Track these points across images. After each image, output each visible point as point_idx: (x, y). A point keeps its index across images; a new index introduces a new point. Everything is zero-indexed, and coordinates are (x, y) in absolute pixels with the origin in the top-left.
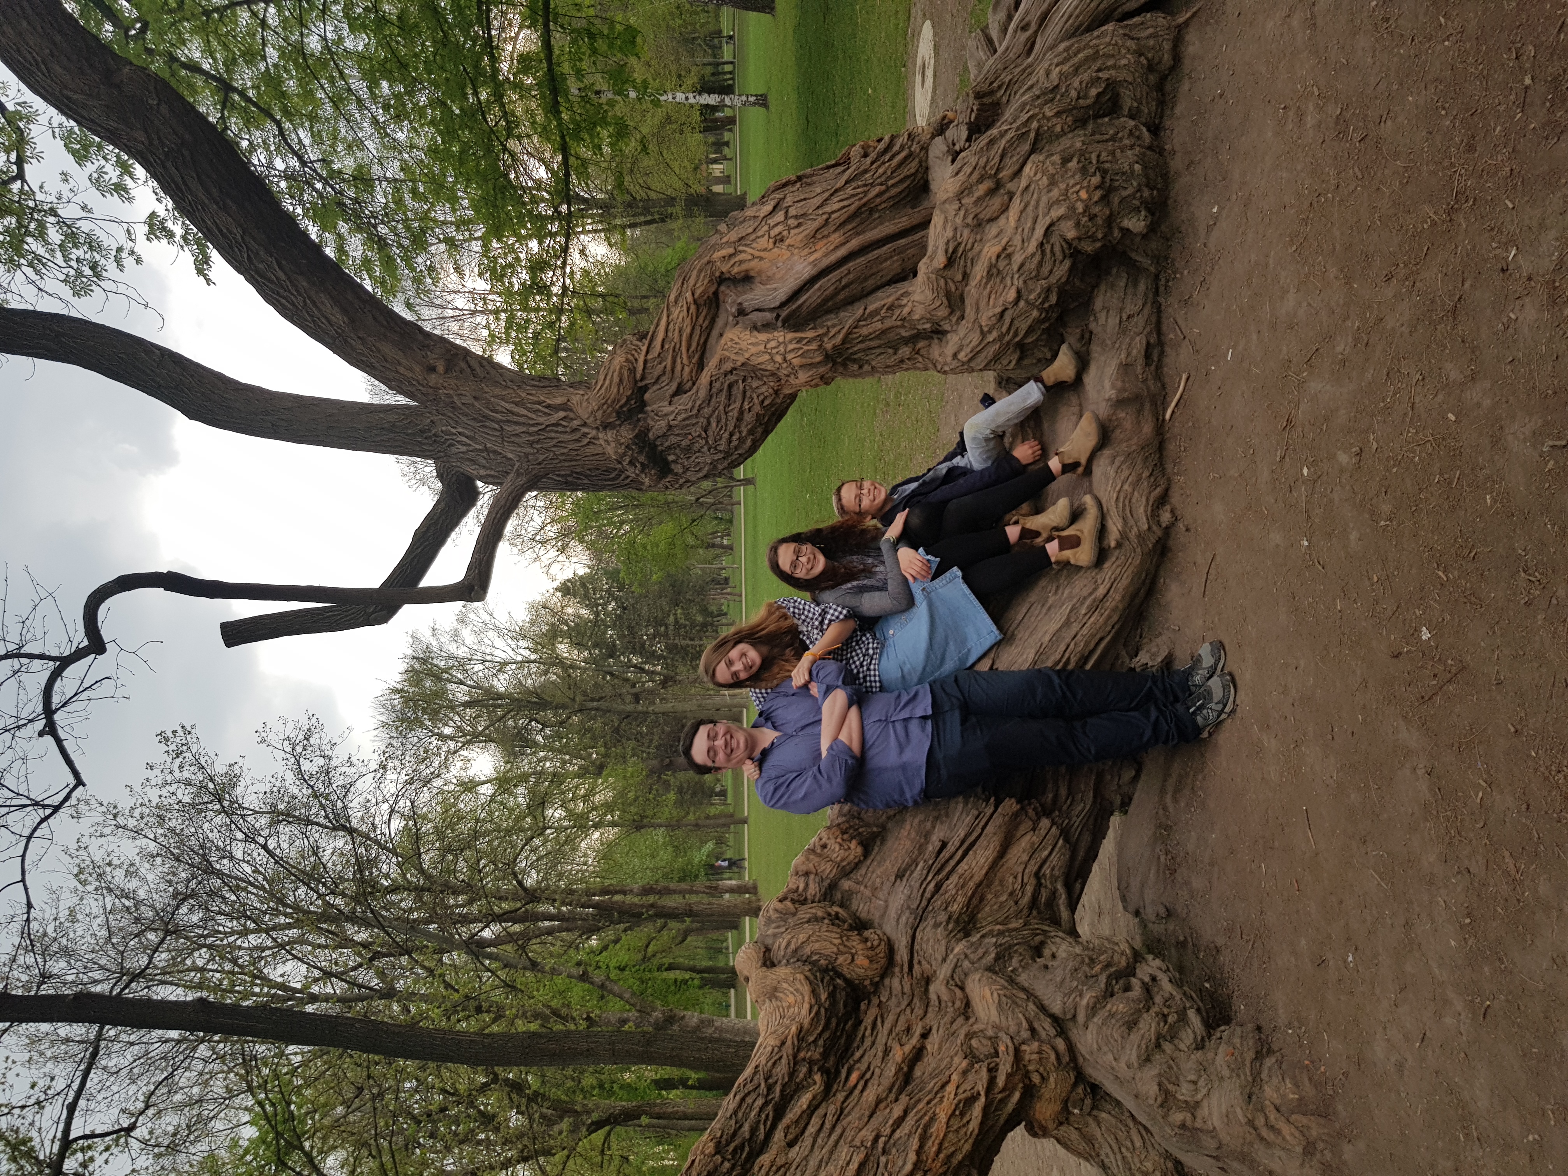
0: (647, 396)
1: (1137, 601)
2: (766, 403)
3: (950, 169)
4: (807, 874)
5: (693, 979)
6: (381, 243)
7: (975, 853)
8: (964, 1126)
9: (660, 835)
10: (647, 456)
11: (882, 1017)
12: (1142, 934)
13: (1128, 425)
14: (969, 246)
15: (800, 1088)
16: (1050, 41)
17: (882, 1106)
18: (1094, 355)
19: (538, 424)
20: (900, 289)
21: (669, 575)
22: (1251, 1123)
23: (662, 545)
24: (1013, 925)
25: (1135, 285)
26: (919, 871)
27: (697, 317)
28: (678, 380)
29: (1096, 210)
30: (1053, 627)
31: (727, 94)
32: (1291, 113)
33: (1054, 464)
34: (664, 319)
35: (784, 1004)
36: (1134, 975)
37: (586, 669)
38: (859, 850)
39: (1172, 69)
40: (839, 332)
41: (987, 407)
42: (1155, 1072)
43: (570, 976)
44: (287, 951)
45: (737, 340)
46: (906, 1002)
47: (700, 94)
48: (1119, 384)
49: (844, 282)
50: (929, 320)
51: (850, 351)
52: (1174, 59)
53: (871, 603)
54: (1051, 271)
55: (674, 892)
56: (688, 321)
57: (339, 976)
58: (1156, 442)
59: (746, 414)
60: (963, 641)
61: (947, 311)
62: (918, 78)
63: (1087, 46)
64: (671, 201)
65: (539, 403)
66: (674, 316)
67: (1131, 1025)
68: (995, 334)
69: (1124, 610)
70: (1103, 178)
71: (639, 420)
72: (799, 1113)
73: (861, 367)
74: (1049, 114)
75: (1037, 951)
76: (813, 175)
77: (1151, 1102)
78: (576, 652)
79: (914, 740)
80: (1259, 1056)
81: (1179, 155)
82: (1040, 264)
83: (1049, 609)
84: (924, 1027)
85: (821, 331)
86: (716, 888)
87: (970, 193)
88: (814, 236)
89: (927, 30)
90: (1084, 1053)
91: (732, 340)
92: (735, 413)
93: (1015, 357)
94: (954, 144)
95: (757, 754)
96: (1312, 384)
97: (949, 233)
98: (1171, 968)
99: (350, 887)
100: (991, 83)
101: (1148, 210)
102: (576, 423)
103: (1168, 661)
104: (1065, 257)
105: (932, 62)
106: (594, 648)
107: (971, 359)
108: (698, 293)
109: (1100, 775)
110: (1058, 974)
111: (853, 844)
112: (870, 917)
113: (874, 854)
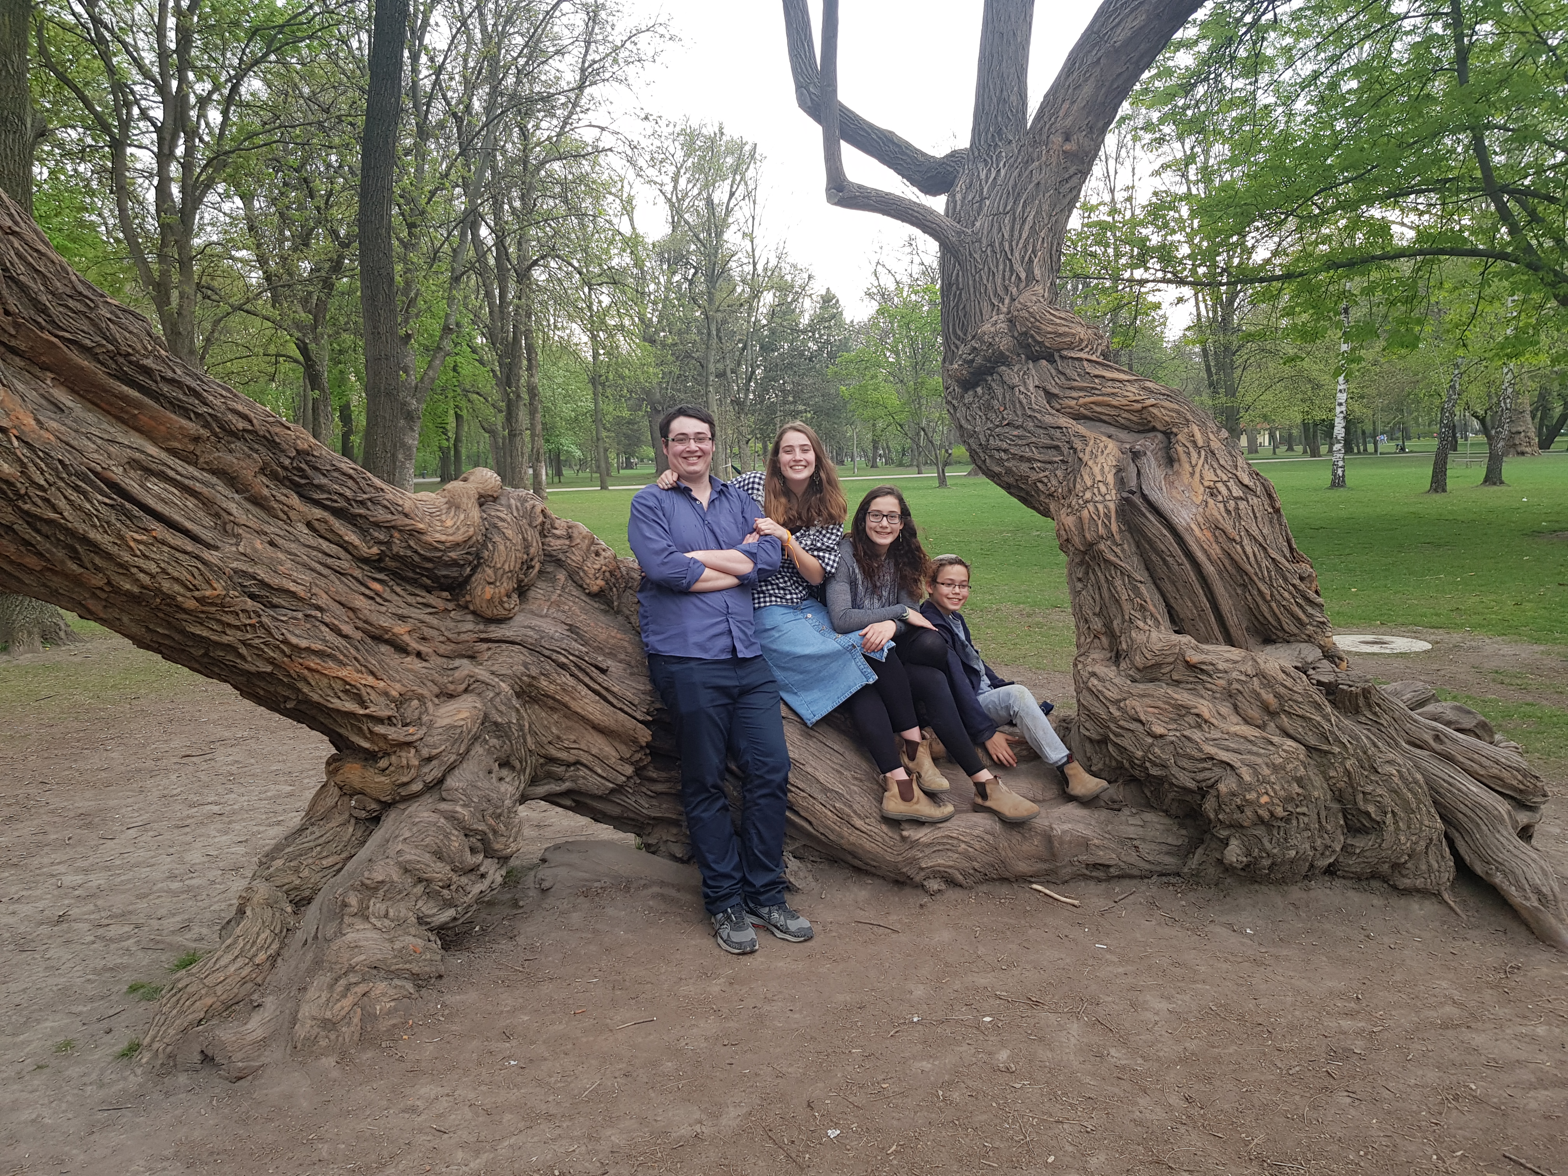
0: (1044, 362)
1: (849, 858)
2: (1039, 484)
3: (1288, 665)
4: (570, 537)
5: (447, 440)
6: (1187, 88)
7: (597, 703)
8: (336, 693)
9: (586, 403)
10: (981, 365)
11: (436, 613)
12: (522, 866)
13: (1026, 847)
14: (1209, 686)
15: (363, 532)
16: (1424, 764)
17: (351, 614)
18: (1096, 814)
19: (1012, 250)
20: (1163, 618)
21: (846, 403)
22: (351, 969)
23: (876, 395)
24: (529, 739)
25: (1168, 853)
26: (577, 647)
27: (1128, 411)
28: (1061, 394)
29: (1249, 812)
30: (821, 778)
31: (1345, 446)
32: (1353, 1005)
33: (985, 775)
34: (1126, 377)
35: (444, 517)
36: (486, 857)
37: (749, 322)
38: (595, 589)
39: (1395, 888)
40: (1117, 556)
42: (395, 878)
43: (447, 316)
44: (459, 29)
45: (1106, 452)
46: (450, 636)
47: (1344, 418)
48: (1068, 838)
49: (1168, 559)
50: (1130, 647)
51: (1096, 568)
52: (1405, 889)
53: (840, 593)
54: (1183, 769)
55: (532, 419)
56: (1124, 402)
57: (437, 82)
58: (1007, 875)
59: (1028, 465)
60: (806, 686)
61: (1141, 666)
62: (1370, 638)
63: (1419, 801)
64: (1232, 392)
65: (1034, 252)
66: (1130, 387)
67: (439, 855)
68: (1117, 713)
70: (1281, 819)
71: (1019, 355)
72: (340, 532)
73: (1080, 580)
74: (1348, 764)
75: (505, 764)
76: (1281, 525)
77: (366, 874)
78: (765, 311)
80: (415, 977)
81: (1304, 895)
82: (1191, 758)
83: (837, 771)
84: (427, 654)
85: (1117, 537)
86: (538, 460)
87: (1264, 686)
88: (1217, 527)
89: (1422, 646)
90: (410, 809)
91: (1106, 447)
92: (1028, 454)
93: (1095, 736)
94: (1314, 669)
95: (684, 484)
96: (1076, 1026)
97: (1221, 666)
98: (495, 892)
99: (525, 90)
100: (1379, 705)
101: (1248, 865)
102: (1014, 290)
103: (789, 888)
104: (1198, 782)
105: (1388, 651)
106: (770, 329)
107: (1090, 690)
108: (1154, 410)
109: (676, 823)
110: (483, 784)
111: (601, 582)
112: (531, 600)
113: (592, 603)
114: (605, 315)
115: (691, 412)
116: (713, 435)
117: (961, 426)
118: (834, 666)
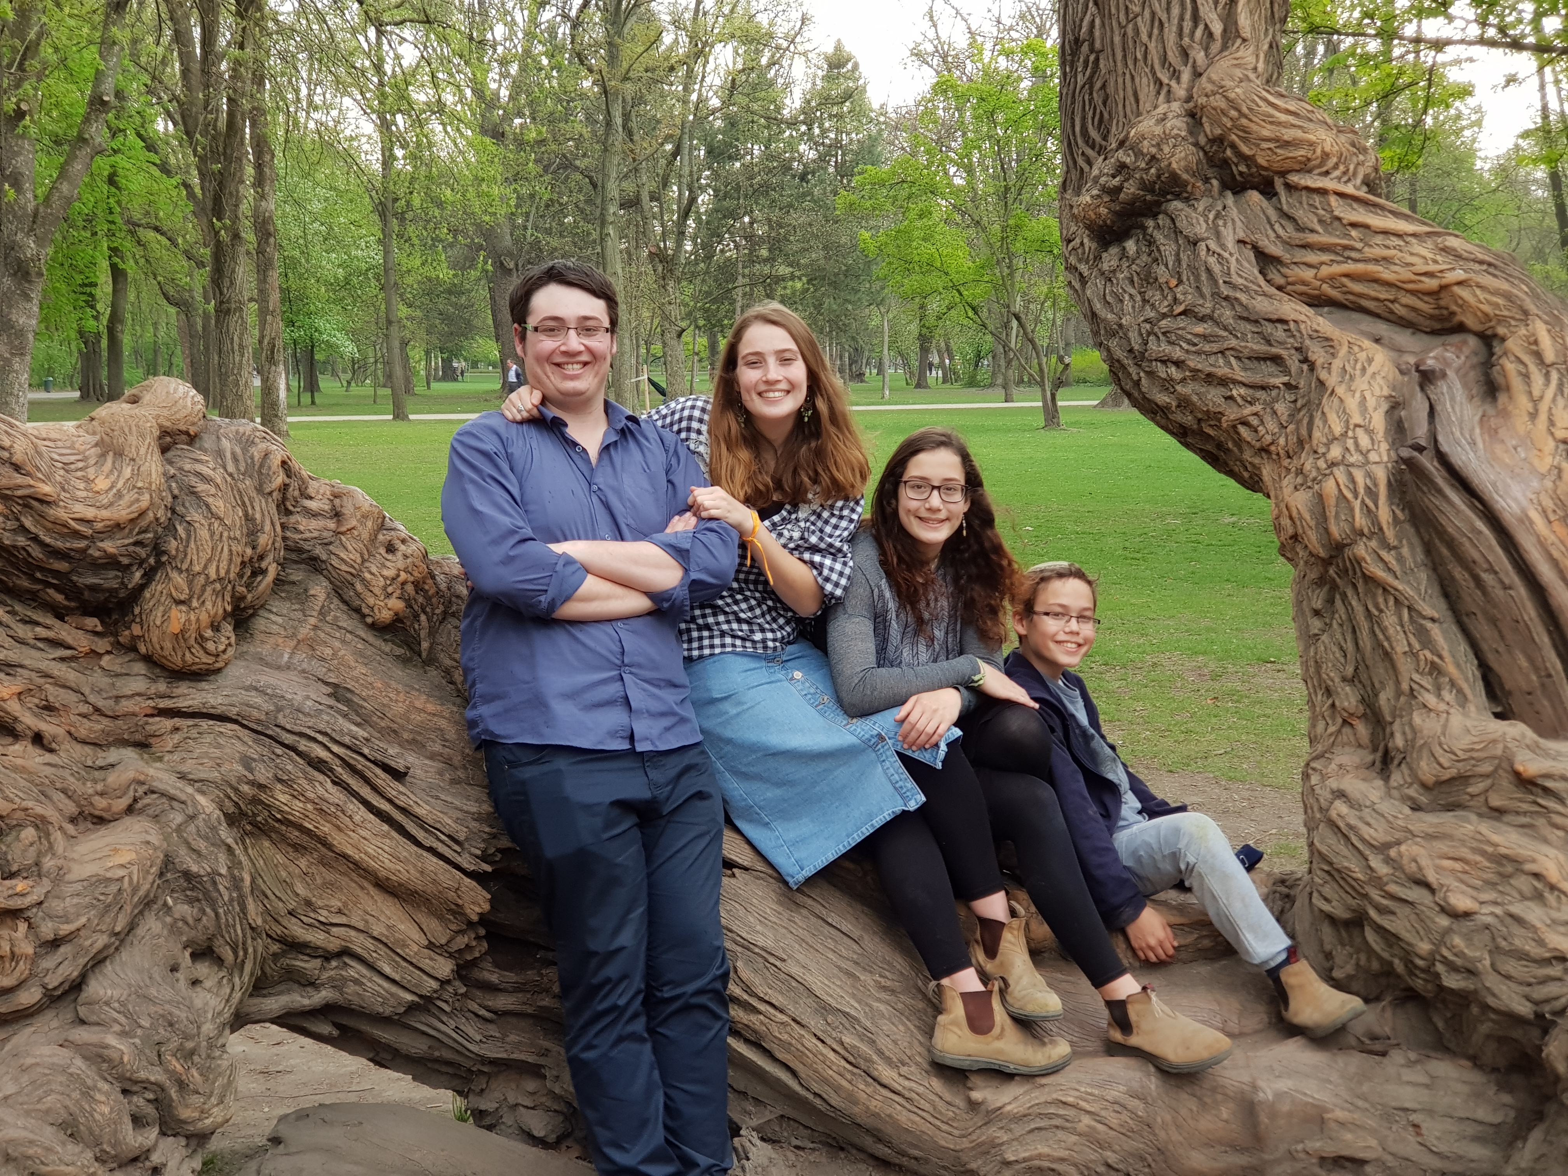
0: (1254, 196)
1: (868, 1142)
2: (1242, 429)
4: (337, 515)
5: (96, 318)
7: (384, 836)
9: (369, 250)
10: (1135, 199)
11: (73, 658)
12: (234, 1153)
13: (1207, 1123)
14: (1557, 820)
18: (1341, 1061)
20: (1472, 688)
21: (868, 264)
23: (927, 249)
24: (251, 906)
25: (1477, 1139)
26: (347, 728)
27: (1413, 292)
28: (1286, 257)
30: (816, 982)
34: (1409, 228)
35: (91, 472)
36: (163, 1133)
37: (685, 102)
38: (385, 616)
40: (1390, 570)
41: (1237, 855)
43: (99, 76)
45: (1370, 370)
46: (100, 703)
48: (1285, 1107)
49: (1485, 576)
50: (1410, 743)
51: (1350, 593)
54: (1508, 977)
55: (262, 280)
56: (1406, 274)
59: (1221, 391)
61: (1430, 779)
66: (1417, 247)
67: (71, 1130)
68: (1383, 870)
71: (1207, 180)
73: (1317, 613)
75: (203, 953)
79: (589, 718)
82: (1523, 956)
84: (54, 738)
85: (1390, 534)
86: (271, 360)
90: (15, 1040)
91: (1370, 361)
92: (1222, 370)
93: (1341, 913)
95: (552, 412)
102: (1199, 56)
104: (1536, 1003)
106: (726, 118)
107: (1333, 825)
108: (1463, 292)
109: (535, 1071)
110: (162, 992)
111: (396, 604)
112: (259, 636)
113: (378, 643)
114: (408, 84)
115: (572, 277)
116: (614, 322)
117: (1094, 315)
118: (842, 773)
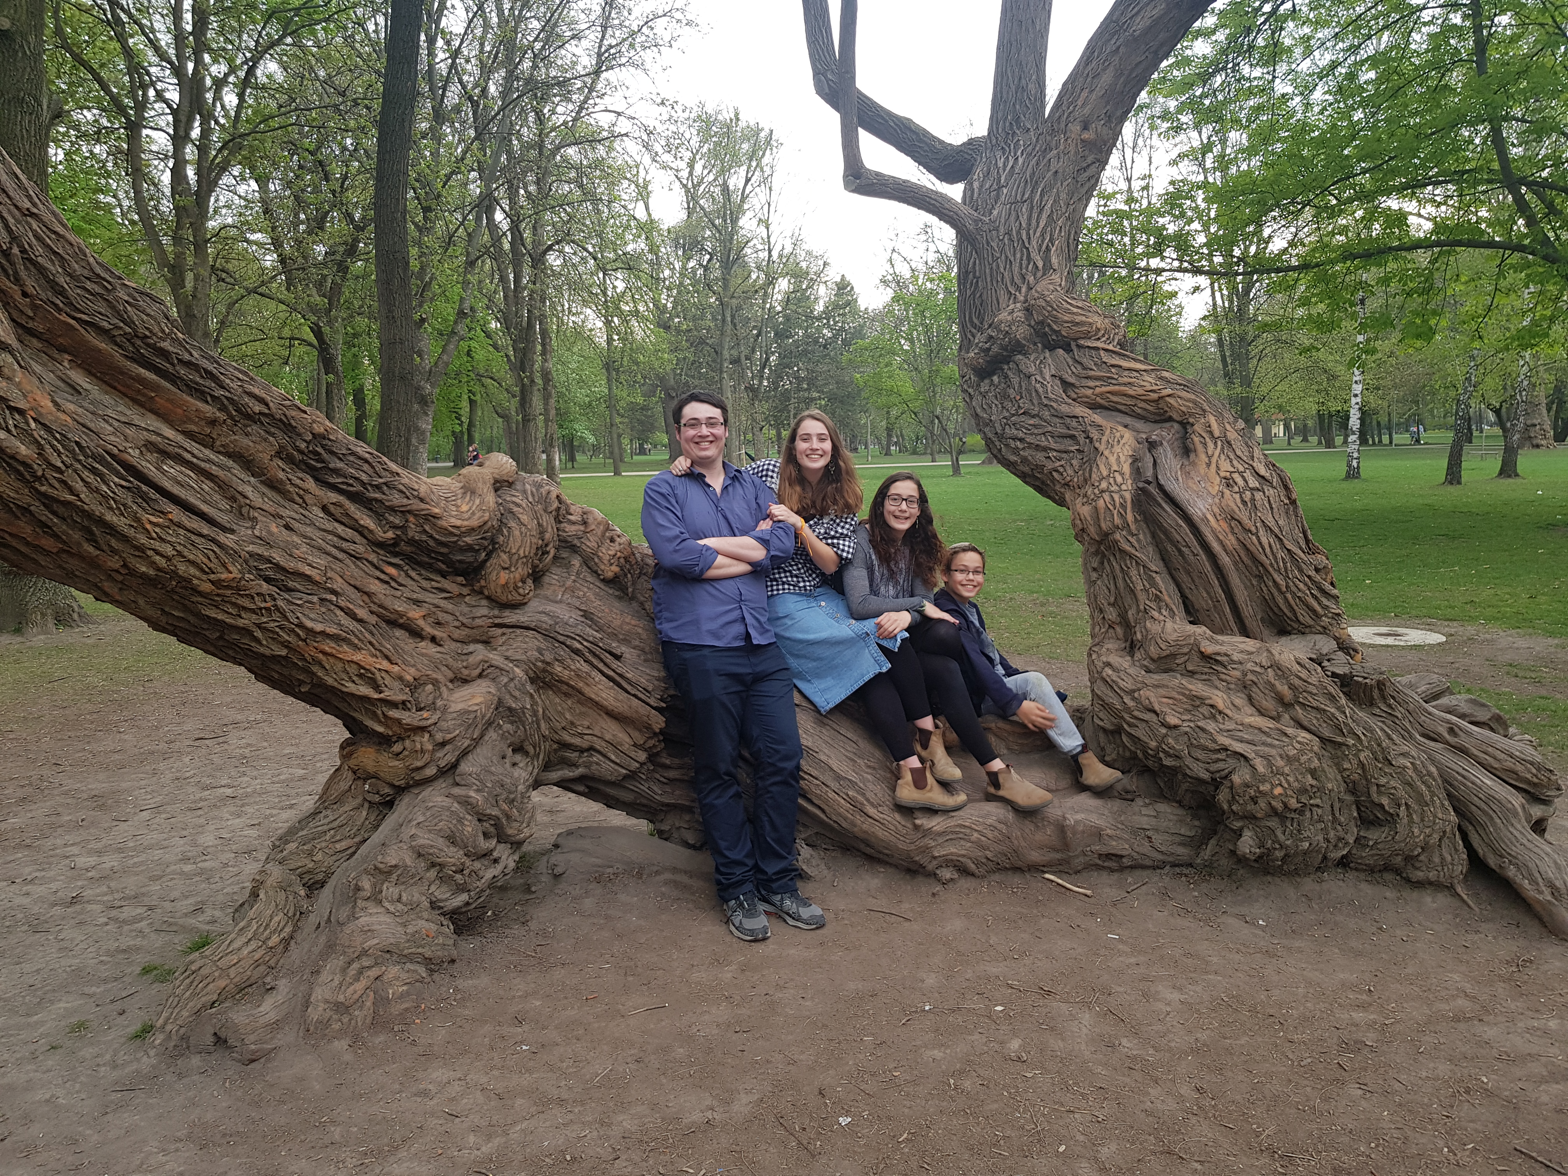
0: (1061, 351)
1: (862, 847)
2: (1054, 474)
3: (1303, 657)
4: (585, 523)
5: (460, 425)
6: (1205, 78)
7: (611, 689)
8: (350, 677)
9: (601, 388)
10: (998, 354)
11: (450, 598)
12: (535, 852)
13: (1039, 837)
14: (1223, 677)
15: (379, 517)
16: (1438, 757)
17: (366, 598)
18: (1110, 804)
19: (1029, 239)
20: (1178, 608)
21: (860, 391)
22: (364, 953)
23: (890, 383)
24: (543, 725)
25: (1181, 844)
26: (591, 633)
27: (1144, 401)
28: (1077, 384)
29: (1262, 803)
30: (835, 765)
31: (1360, 438)
32: (1364, 997)
34: (1143, 367)
35: (459, 502)
36: (499, 842)
37: (763, 309)
38: (610, 575)
39: (1408, 880)
40: (1133, 546)
42: (409, 862)
43: (462, 300)
44: (475, 13)
45: (1122, 442)
46: (465, 621)
47: (1360, 409)
48: (1080, 828)
49: (1185, 550)
50: (1145, 637)
51: (1112, 558)
52: (1418, 882)
54: (1197, 759)
55: (546, 404)
56: (1140, 391)
57: (453, 66)
58: (1020, 864)
59: (1043, 454)
60: (819, 675)
61: (1155, 656)
62: (1384, 630)
63: (1433, 794)
64: (1247, 382)
65: (1051, 240)
66: (1146, 377)
67: (452, 840)
68: (1131, 704)
69: (852, 833)
70: (1295, 811)
71: (1035, 344)
72: (356, 517)
73: (1094, 569)
74: (1362, 756)
75: (518, 749)
76: (1296, 516)
77: (380, 858)
78: (780, 298)
80: (428, 961)
81: (1317, 887)
82: (1205, 749)
83: (850, 759)
84: (442, 639)
85: (1133, 527)
86: (551, 445)
87: (1279, 678)
88: (1233, 518)
89: (1436, 638)
90: (423, 793)
91: (1122, 437)
92: (1044, 443)
93: (1108, 726)
94: (1329, 660)
96: (1087, 1015)
97: (1236, 657)
98: (508, 877)
99: (541, 74)
100: (1393, 698)
101: (1260, 857)
102: (1031, 279)
103: (802, 876)
104: (1212, 773)
105: (1402, 643)
106: (785, 316)
107: (1104, 680)
108: (1171, 401)
109: (689, 810)
110: (498, 769)
111: (615, 569)
112: (546, 586)
113: (606, 589)
114: (620, 301)
117: (977, 415)
